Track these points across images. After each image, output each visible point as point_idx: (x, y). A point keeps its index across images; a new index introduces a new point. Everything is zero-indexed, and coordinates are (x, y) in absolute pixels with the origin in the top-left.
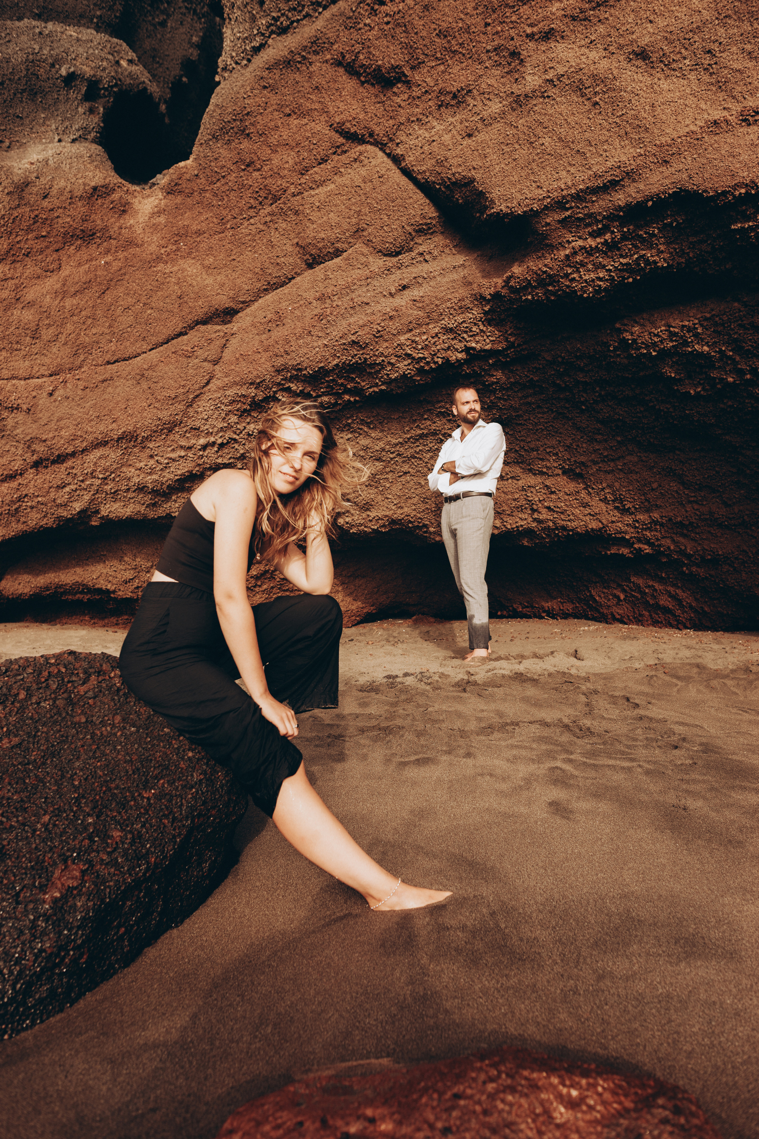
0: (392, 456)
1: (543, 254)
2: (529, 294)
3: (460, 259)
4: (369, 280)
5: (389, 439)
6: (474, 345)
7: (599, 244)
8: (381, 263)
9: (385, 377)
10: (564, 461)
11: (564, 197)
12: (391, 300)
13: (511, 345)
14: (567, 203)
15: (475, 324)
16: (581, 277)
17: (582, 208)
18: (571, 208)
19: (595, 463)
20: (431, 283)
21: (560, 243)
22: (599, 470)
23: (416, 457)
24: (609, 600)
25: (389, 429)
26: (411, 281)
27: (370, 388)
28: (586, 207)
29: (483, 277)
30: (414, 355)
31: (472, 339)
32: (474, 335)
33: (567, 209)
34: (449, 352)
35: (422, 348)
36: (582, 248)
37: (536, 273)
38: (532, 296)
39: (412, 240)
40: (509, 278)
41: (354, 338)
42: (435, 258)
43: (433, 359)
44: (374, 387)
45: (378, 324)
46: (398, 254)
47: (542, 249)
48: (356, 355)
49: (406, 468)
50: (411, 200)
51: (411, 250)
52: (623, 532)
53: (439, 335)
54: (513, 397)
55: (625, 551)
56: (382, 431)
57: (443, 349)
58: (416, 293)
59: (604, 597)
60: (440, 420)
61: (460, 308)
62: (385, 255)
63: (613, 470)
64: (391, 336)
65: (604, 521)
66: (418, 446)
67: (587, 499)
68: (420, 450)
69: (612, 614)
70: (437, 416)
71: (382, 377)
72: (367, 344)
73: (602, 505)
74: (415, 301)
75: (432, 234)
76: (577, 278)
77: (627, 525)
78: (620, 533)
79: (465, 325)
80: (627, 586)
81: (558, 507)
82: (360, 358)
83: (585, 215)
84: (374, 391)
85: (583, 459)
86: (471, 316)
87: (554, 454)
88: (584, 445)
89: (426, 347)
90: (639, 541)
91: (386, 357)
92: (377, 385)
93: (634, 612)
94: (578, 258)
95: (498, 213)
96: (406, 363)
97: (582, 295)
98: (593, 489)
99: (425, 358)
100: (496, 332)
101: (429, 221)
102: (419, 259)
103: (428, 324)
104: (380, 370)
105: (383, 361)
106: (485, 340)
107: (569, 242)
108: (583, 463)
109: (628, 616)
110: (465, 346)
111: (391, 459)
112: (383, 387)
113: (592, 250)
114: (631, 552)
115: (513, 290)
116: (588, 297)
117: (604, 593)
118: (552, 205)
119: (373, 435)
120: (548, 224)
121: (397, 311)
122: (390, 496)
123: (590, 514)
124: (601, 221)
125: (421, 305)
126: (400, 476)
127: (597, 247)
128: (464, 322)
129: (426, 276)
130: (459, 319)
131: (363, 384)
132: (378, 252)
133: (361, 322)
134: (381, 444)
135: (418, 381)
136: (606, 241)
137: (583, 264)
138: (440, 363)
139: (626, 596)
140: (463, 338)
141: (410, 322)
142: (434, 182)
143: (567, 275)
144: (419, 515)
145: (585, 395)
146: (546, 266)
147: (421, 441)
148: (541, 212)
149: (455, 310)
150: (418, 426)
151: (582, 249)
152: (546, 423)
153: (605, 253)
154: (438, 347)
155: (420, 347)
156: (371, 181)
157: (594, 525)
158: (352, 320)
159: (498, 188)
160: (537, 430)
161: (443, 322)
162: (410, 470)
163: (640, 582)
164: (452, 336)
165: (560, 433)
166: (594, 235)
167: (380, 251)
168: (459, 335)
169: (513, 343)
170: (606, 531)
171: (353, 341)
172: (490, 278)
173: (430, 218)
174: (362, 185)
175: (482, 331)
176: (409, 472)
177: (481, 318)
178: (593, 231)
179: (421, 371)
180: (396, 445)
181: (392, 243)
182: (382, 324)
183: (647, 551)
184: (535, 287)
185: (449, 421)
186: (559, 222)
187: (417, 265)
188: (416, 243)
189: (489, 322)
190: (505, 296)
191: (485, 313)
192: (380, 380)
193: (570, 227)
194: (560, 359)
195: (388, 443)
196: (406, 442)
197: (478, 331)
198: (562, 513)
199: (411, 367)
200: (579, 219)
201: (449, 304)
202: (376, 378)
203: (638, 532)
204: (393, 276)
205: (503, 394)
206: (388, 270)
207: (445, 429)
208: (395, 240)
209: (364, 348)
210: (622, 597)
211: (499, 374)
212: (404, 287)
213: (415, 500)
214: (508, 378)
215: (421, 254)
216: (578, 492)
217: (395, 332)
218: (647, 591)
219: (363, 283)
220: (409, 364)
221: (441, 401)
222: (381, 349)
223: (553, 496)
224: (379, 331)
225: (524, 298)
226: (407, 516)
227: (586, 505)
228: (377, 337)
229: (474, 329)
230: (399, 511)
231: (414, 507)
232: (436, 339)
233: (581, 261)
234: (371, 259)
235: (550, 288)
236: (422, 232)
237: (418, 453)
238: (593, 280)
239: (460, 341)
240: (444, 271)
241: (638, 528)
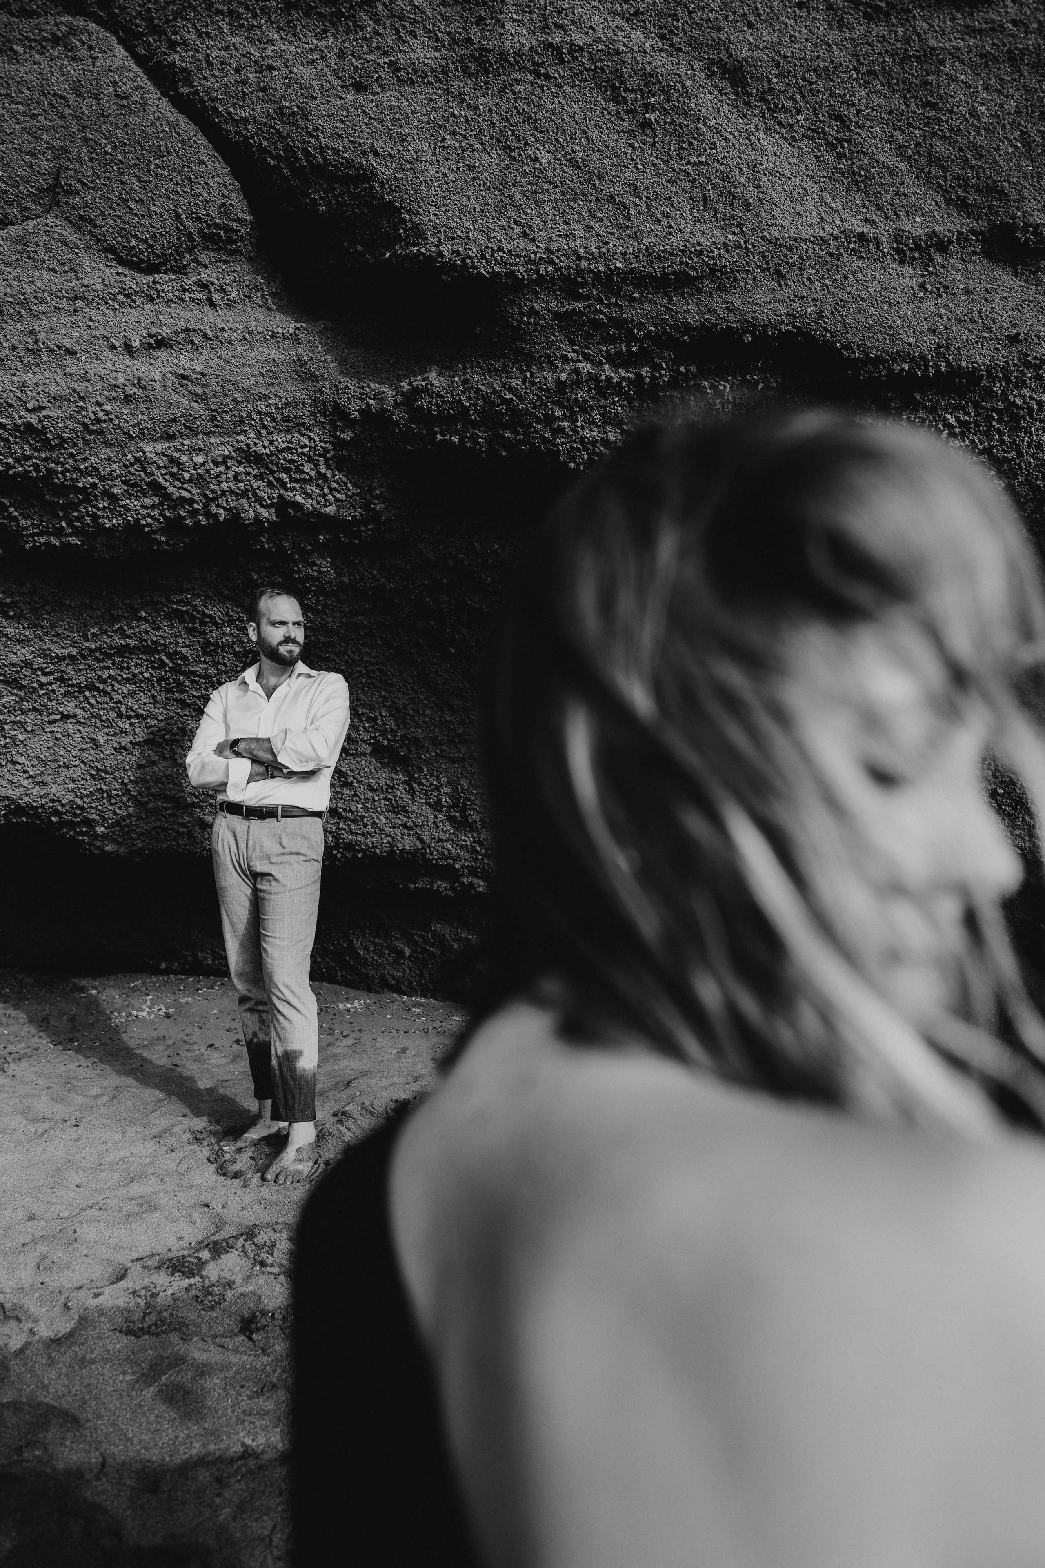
0: (44, 680)
1: (505, 366)
2: (456, 433)
3: (285, 324)
4: (79, 304)
5: (48, 644)
6: (299, 499)
7: (624, 379)
8: (110, 275)
9: (88, 520)
10: (384, 733)
11: (580, 272)
12: (128, 361)
13: (372, 516)
14: (584, 285)
15: (310, 460)
16: (575, 430)
17: (608, 306)
18: (587, 297)
19: (435, 742)
20: (221, 352)
21: (548, 357)
22: (441, 756)
23: (97, 689)
24: (382, 955)
25: (53, 626)
26: (176, 332)
27: (39, 534)
28: (616, 305)
29: (342, 372)
30: (171, 489)
31: (298, 486)
32: (304, 480)
33: (579, 298)
34: (244, 501)
35: (190, 481)
36: (594, 379)
37: (485, 398)
38: (462, 439)
39: (190, 251)
40: (416, 392)
41: (33, 419)
42: (231, 304)
43: (206, 506)
44: (49, 534)
45: (98, 404)
46: (151, 269)
47: (505, 356)
48: (29, 458)
49: (70, 707)
50: (203, 168)
51: (181, 270)
52: (451, 858)
53: (230, 463)
54: (332, 610)
55: (441, 885)
56: (35, 626)
57: (232, 492)
58: (185, 361)
59: (374, 952)
60: (172, 626)
61: (286, 419)
62: (121, 262)
63: (463, 759)
64: (122, 437)
65: (427, 839)
66: (108, 668)
67: (407, 798)
68: (110, 677)
69: (383, 978)
70: (167, 617)
71: (78, 519)
72: (63, 441)
73: (428, 811)
74: (183, 377)
75: (231, 253)
76: (568, 430)
77: (461, 847)
78: (446, 859)
79: (290, 457)
80: (420, 936)
82: (37, 467)
83: (610, 319)
84: (48, 544)
85: (419, 733)
86: (304, 440)
87: (369, 719)
88: (428, 712)
89: (198, 481)
90: (473, 872)
91: (102, 478)
92: (59, 532)
93: (421, 976)
94: (581, 395)
95: (430, 259)
96: (147, 501)
97: (566, 464)
98: (420, 784)
99: (191, 502)
100: (349, 485)
101: (235, 225)
102: (196, 295)
103: (208, 434)
104: (80, 502)
105: (94, 485)
106: (324, 495)
107: (565, 359)
108: (416, 742)
109: (410, 982)
110: (280, 496)
111: (42, 685)
112: (74, 541)
113: (607, 388)
114: (453, 888)
115: (417, 414)
116: (576, 470)
117: (375, 944)
118: (552, 280)
119: (9, 630)
120: (533, 312)
121: (144, 388)
122: (22, 760)
123: (405, 826)
124: (640, 340)
125: (199, 390)
126: (51, 722)
127: (618, 384)
128: (288, 449)
129: (210, 334)
130: (281, 441)
131: (23, 523)
132: (105, 250)
133: (53, 389)
134: (26, 653)
135: (160, 543)
136: (639, 376)
137: (585, 408)
138: (221, 518)
139: (413, 951)
140: (279, 480)
141: (174, 420)
142: (265, 150)
143: (549, 420)
144: (79, 801)
145: (464, 631)
146: (511, 389)
147: (117, 659)
148: (528, 286)
149: (274, 420)
150: (121, 628)
151: (590, 379)
152: (372, 664)
153: (629, 399)
154: (224, 486)
155: (187, 476)
156: (95, 97)
157: (408, 843)
158: (29, 378)
159: (432, 209)
160: (353, 673)
161: (242, 438)
162: (79, 712)
163: (446, 931)
164: (256, 472)
165: (391, 685)
166: (614, 361)
167: (112, 250)
168: (272, 472)
169: (378, 514)
170: (424, 855)
171: (28, 426)
172: (362, 380)
173: (238, 220)
174: (72, 98)
175: (323, 477)
176: (75, 716)
177: (326, 451)
178: (619, 354)
179: (173, 526)
180: (60, 659)
181: (145, 241)
182: (109, 408)
183: (481, 889)
184: (475, 425)
185: (190, 631)
186: (556, 315)
187: (191, 304)
188: (196, 261)
189: (339, 464)
190: (397, 423)
191: (338, 443)
192: (70, 524)
193: (574, 333)
194: (451, 563)
195: (44, 653)
196: (84, 657)
197: (313, 473)
199: (155, 513)
200: (596, 324)
201: (261, 405)
202: (63, 518)
203: (476, 860)
204: (136, 312)
205: (318, 601)
206: (127, 296)
207: (177, 644)
208: (154, 237)
209: (52, 448)
210: (407, 952)
211: (325, 566)
212: (161, 343)
213: (76, 773)
214: (339, 575)
215: (204, 286)
216: (392, 788)
217: (134, 432)
218: (455, 946)
219: (64, 304)
220: (153, 507)
221: (187, 591)
222: (94, 460)
224: (98, 421)
225: (440, 437)
226: (53, 801)
227: (398, 809)
228: (91, 432)
229: (306, 469)
230: (37, 791)
231: (71, 785)
232: (222, 469)
233: (585, 401)
234: (86, 262)
235: (507, 434)
236: (215, 243)
237: (103, 681)
238: (594, 443)
239: (270, 485)
240: (249, 337)
241: (478, 852)
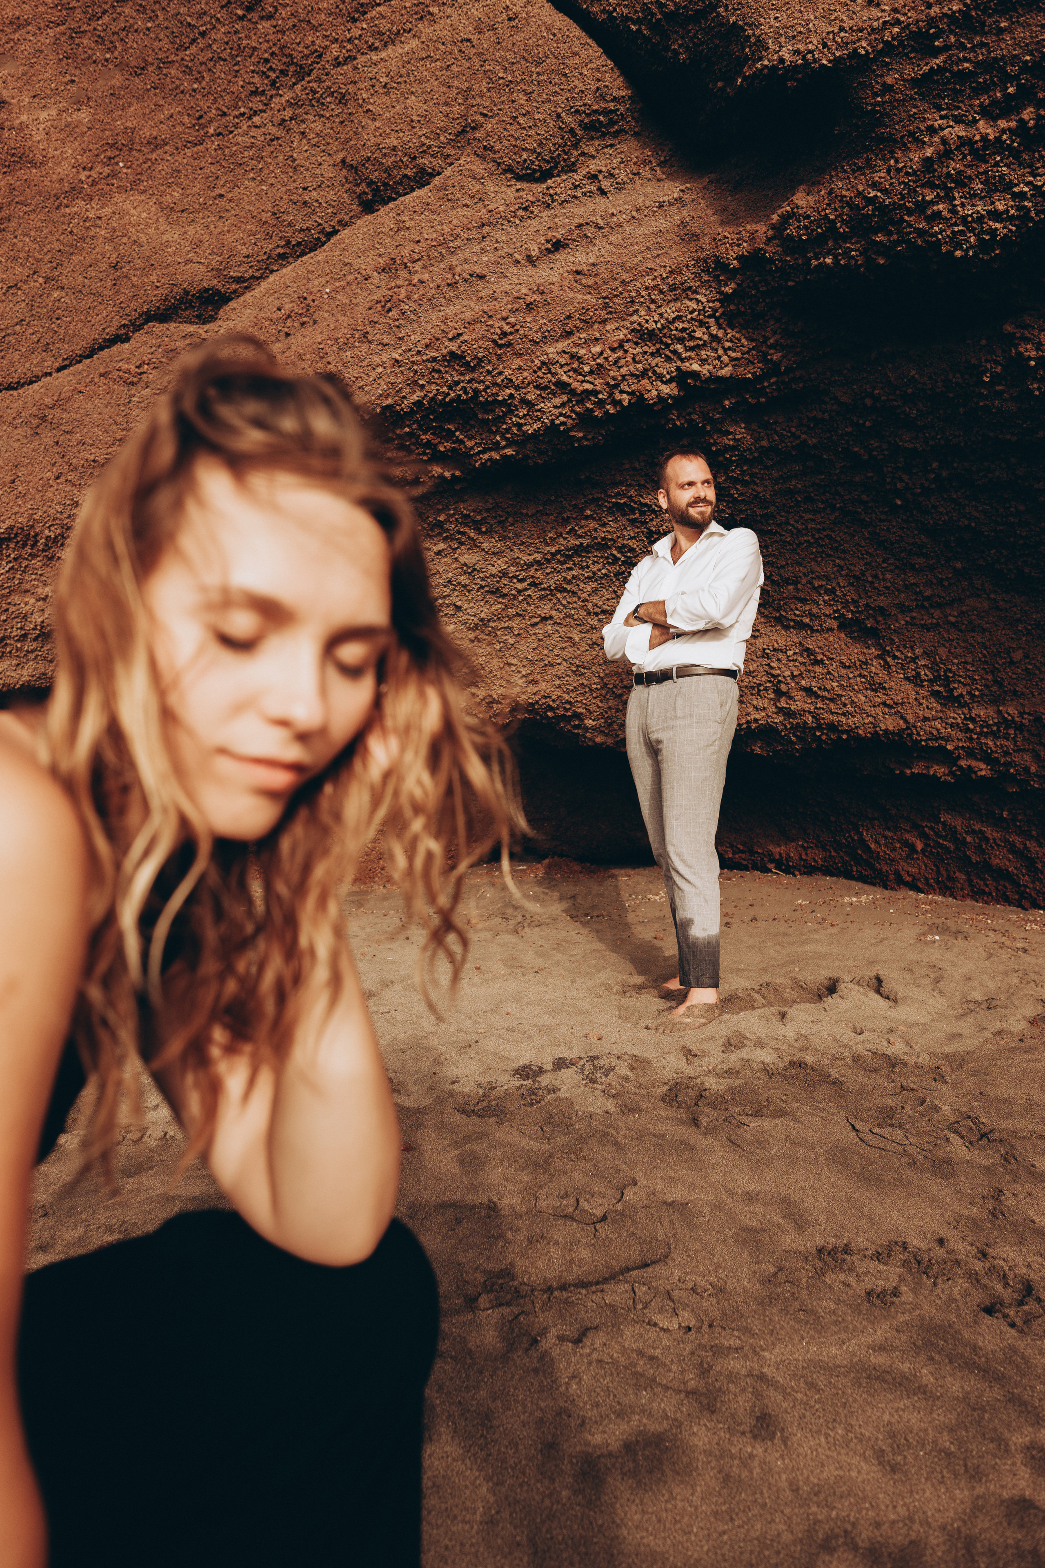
0: (520, 586)
1: (868, 160)
2: (828, 253)
3: (671, 191)
4: (486, 229)
5: (517, 554)
6: (696, 367)
7: (1003, 131)
8: (511, 193)
9: (515, 430)
10: (846, 604)
11: (932, 22)
12: (530, 270)
13: (772, 369)
14: (938, 35)
15: (702, 324)
16: (953, 211)
17: (973, 49)
18: (947, 48)
19: (903, 609)
20: (612, 238)
21: (911, 134)
22: (911, 623)
23: (565, 590)
24: (894, 850)
25: (517, 536)
26: (571, 231)
27: (483, 452)
28: (982, 45)
29: (722, 223)
30: (575, 385)
31: (693, 354)
32: (698, 346)
33: (936, 52)
34: (645, 382)
35: (591, 372)
36: (963, 142)
37: (850, 204)
38: (835, 257)
39: (576, 146)
40: (786, 219)
41: (453, 347)
42: (620, 187)
43: (611, 394)
44: (490, 450)
45: (504, 319)
46: (546, 178)
47: (868, 149)
48: (457, 383)
49: (546, 609)
50: (577, 61)
51: (571, 168)
52: (942, 738)
53: (627, 346)
54: (762, 479)
55: (939, 770)
56: (504, 538)
57: (632, 375)
58: (581, 257)
59: (886, 845)
60: (616, 521)
61: (673, 288)
62: (519, 178)
63: (938, 625)
64: (528, 345)
65: (910, 718)
66: (570, 569)
67: (883, 675)
68: (574, 577)
69: (897, 874)
70: (611, 512)
71: (508, 430)
72: (480, 360)
73: (908, 687)
74: (578, 272)
75: (615, 135)
76: (945, 213)
77: (952, 726)
78: (936, 740)
79: (681, 326)
80: (931, 828)
81: (825, 689)
82: (464, 389)
83: (977, 64)
84: (490, 459)
85: (882, 601)
86: (693, 305)
87: (828, 591)
88: (888, 576)
89: (599, 370)
90: (970, 753)
91: (517, 388)
92: (496, 447)
93: (938, 872)
94: (953, 166)
95: (774, 68)
96: (557, 401)
97: (950, 253)
98: (895, 657)
99: (595, 393)
100: (743, 341)
101: (611, 106)
102: (588, 188)
103: (604, 322)
104: (505, 414)
105: (511, 396)
106: (719, 358)
107: (932, 130)
108: (881, 610)
109: (927, 879)
110: (678, 369)
111: (519, 592)
112: (509, 452)
113: (985, 148)
114: (951, 773)
115: (791, 245)
116: (965, 257)
117: (886, 837)
118: (901, 43)
119: (485, 545)
120: (888, 88)
121: (542, 293)
122: (515, 661)
123: (884, 704)
124: (1017, 77)
125: (590, 281)
126: (535, 624)
127: (998, 139)
128: (679, 318)
129: (601, 223)
130: (670, 312)
131: (469, 444)
132: (505, 171)
133: (468, 315)
134: (502, 563)
135: (579, 440)
136: (1022, 123)
137: (961, 181)
138: (626, 403)
139: (926, 845)
140: (675, 352)
141: (569, 317)
142: (627, 18)
143: (922, 207)
144: (566, 697)
145: (906, 478)
146: (875, 185)
147: (577, 560)
148: (874, 60)
149: (661, 292)
150: (572, 529)
151: (963, 144)
152: (819, 531)
153: (1015, 154)
154: (624, 371)
155: (587, 368)
157: (890, 723)
158: (450, 310)
159: (773, 14)
160: (800, 544)
161: (635, 318)
162: (554, 613)
163: (958, 823)
164: (653, 349)
165: (844, 552)
167: (509, 170)
168: (667, 346)
169: (777, 364)
170: (910, 735)
171: (452, 353)
172: (740, 225)
173: (614, 100)
175: (714, 338)
176: (551, 618)
177: (715, 310)
178: (994, 103)
179: (585, 420)
180: (530, 565)
181: (534, 151)
182: (512, 320)
183: (983, 773)
184: (845, 238)
185: (633, 522)
186: (915, 82)
187: (583, 199)
188: (583, 154)
189: (729, 319)
190: (771, 261)
191: (725, 299)
192: (503, 437)
193: (939, 96)
194: (868, 402)
195: (515, 562)
196: (548, 561)
197: (706, 337)
198: (832, 700)
199: (566, 410)
200: (963, 76)
201: (648, 281)
202: (495, 433)
203: (971, 739)
204: (534, 222)
205: (743, 472)
206: (526, 209)
207: (623, 537)
208: (541, 144)
209: (473, 370)
210: (919, 846)
211: (740, 431)
212: (558, 246)
213: (561, 669)
214: (757, 440)
215: (593, 177)
216: (866, 663)
217: (537, 337)
218: (969, 839)
219: (474, 234)
220: (563, 405)
221: (621, 483)
222: (507, 372)
223: (818, 669)
224: (504, 334)
225: (814, 262)
226: (545, 697)
227: (877, 687)
228: (501, 346)
229: (698, 334)
230: (532, 689)
231: (558, 682)
232: (620, 354)
233: (959, 173)
234: (491, 187)
235: (879, 238)
236: (597, 130)
237: (569, 582)
238: (980, 219)
239: (668, 359)
240: (638, 214)
241: (972, 731)
